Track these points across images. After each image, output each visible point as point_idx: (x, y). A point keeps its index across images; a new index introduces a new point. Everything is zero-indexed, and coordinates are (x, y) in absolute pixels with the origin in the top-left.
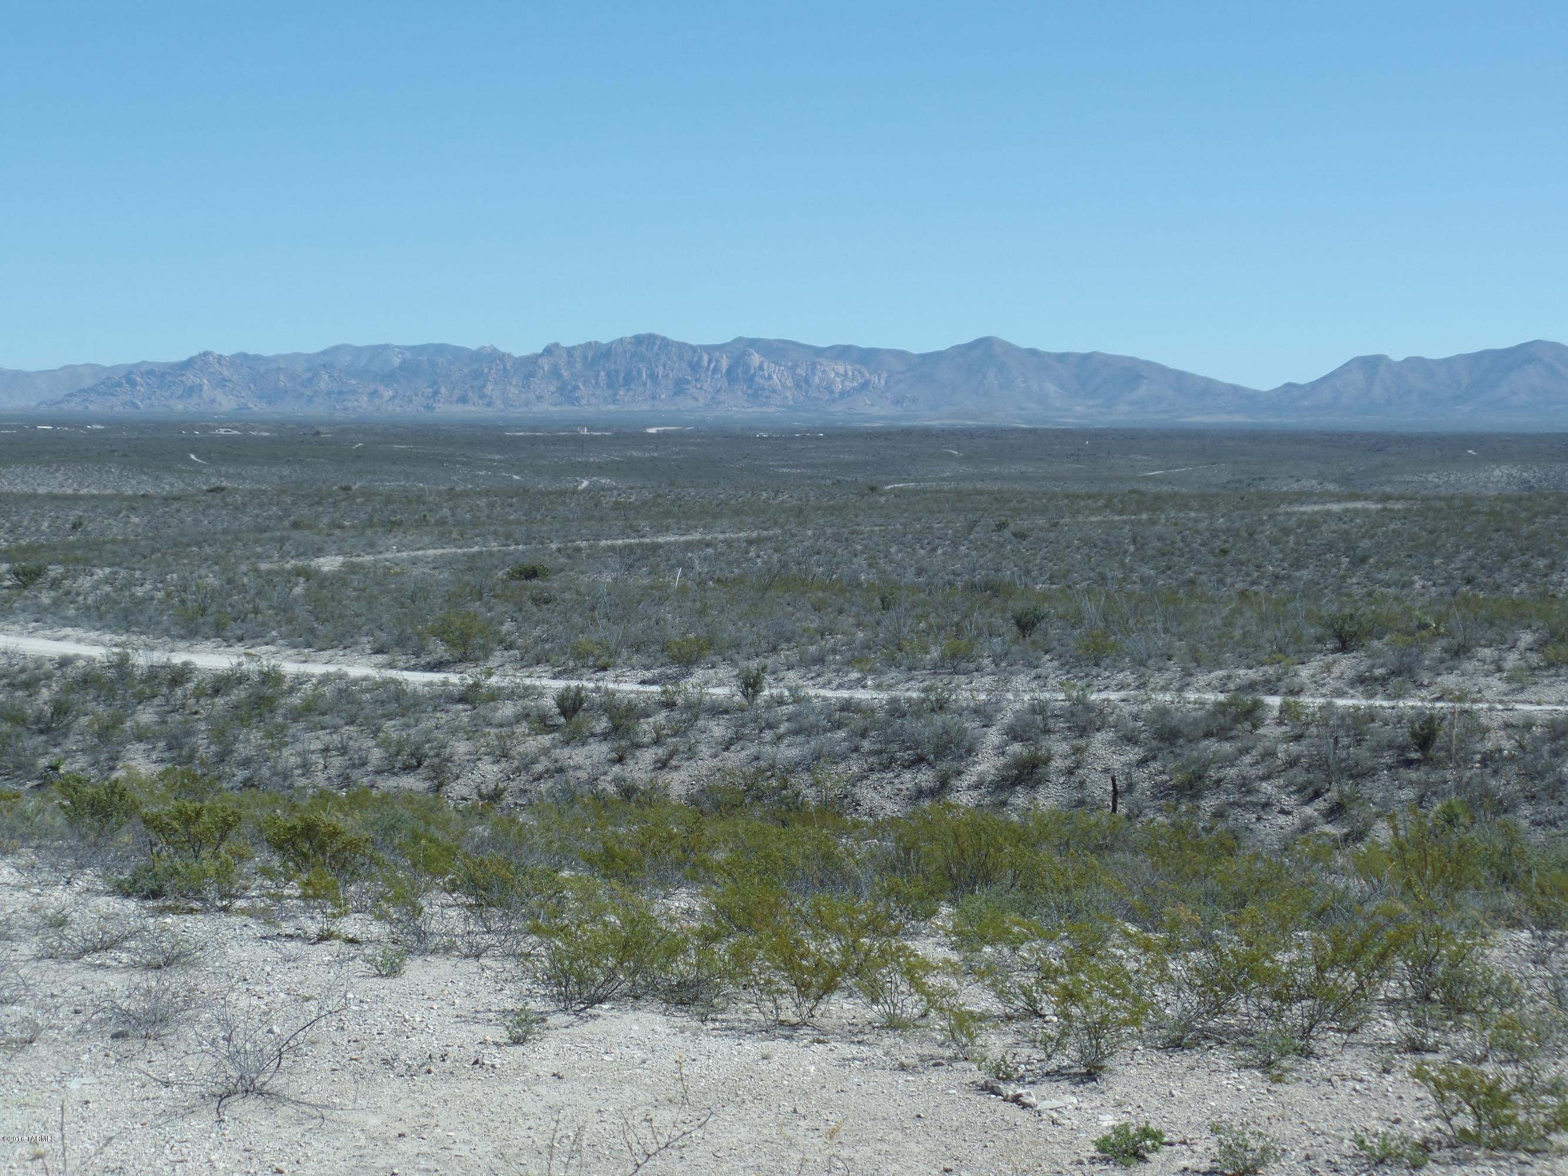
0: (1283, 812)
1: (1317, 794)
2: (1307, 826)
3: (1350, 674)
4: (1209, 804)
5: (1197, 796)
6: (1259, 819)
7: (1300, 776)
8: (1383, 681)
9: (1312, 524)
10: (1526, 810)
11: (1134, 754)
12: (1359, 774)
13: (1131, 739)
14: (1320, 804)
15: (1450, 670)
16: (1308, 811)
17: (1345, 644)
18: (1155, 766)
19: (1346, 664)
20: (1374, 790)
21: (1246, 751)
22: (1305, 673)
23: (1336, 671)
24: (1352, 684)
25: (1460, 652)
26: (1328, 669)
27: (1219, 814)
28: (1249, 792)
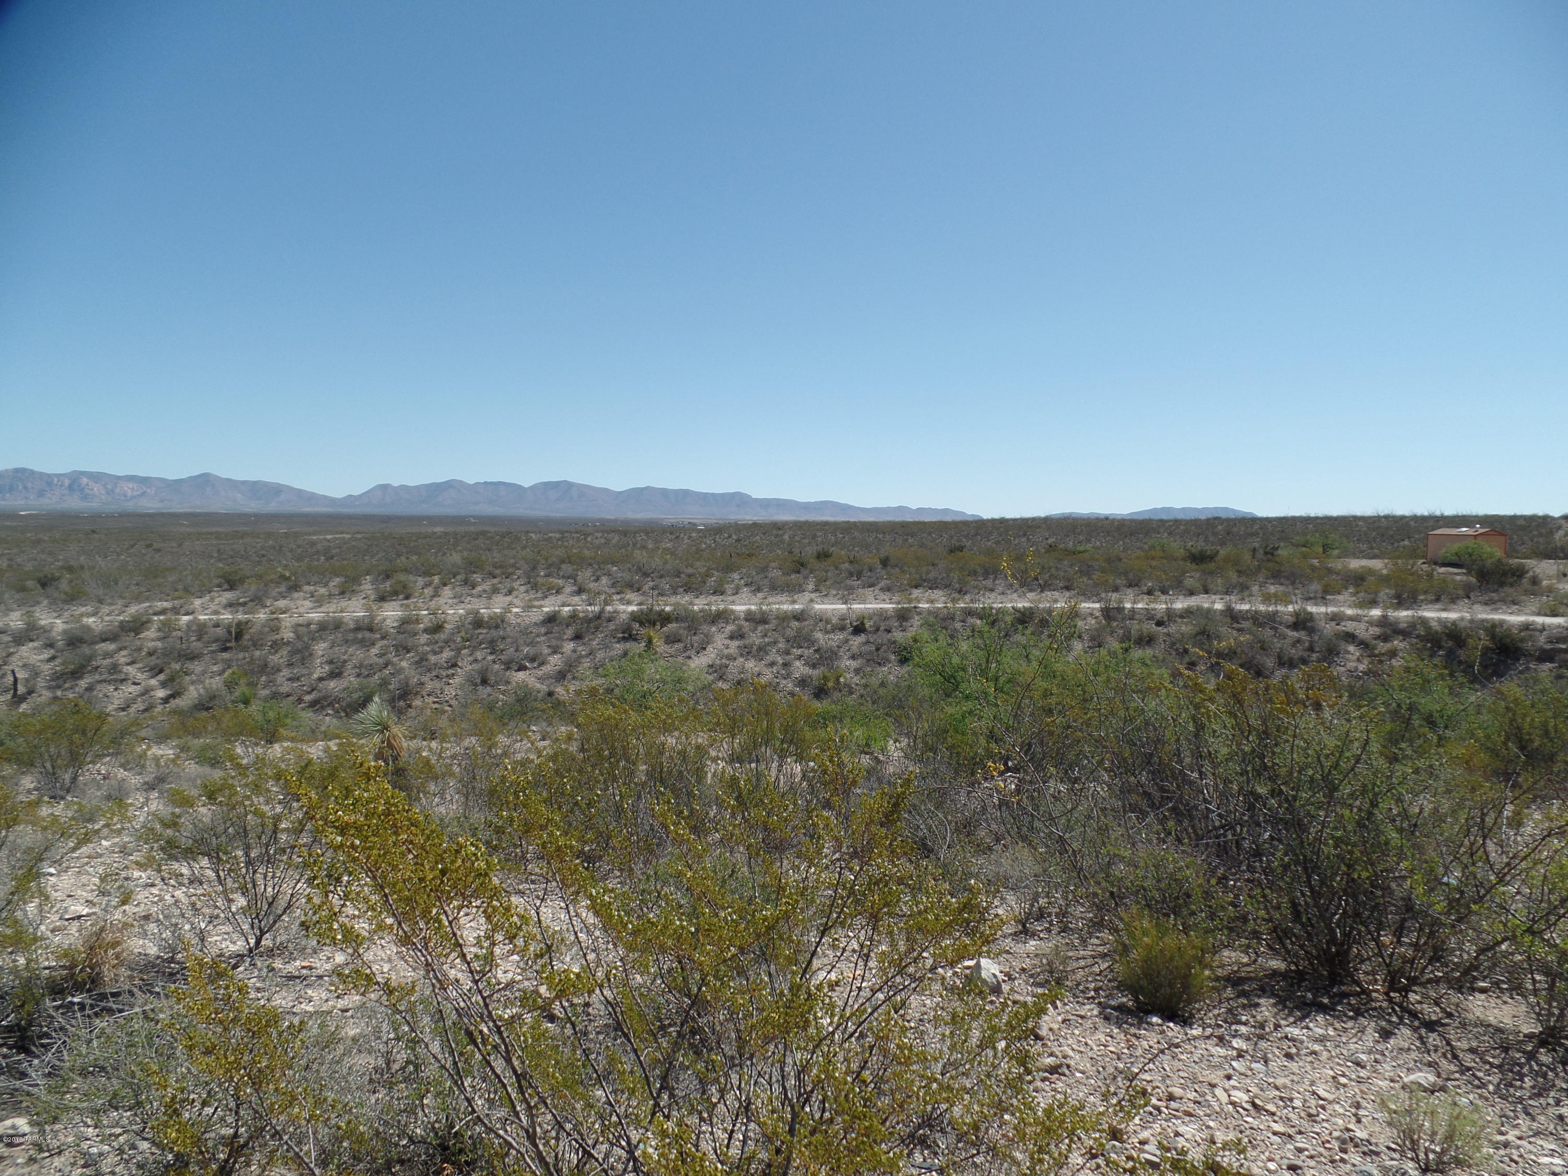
0: (135, 684)
1: (161, 671)
2: (147, 691)
3: (224, 601)
4: (83, 683)
5: (81, 678)
6: (116, 689)
7: (153, 661)
8: (244, 604)
9: (313, 544)
10: (286, 672)
11: (46, 655)
12: (193, 657)
13: (50, 645)
14: (162, 677)
15: (284, 598)
16: (153, 682)
17: (232, 586)
18: (58, 661)
19: (228, 596)
20: (197, 667)
21: (125, 648)
22: (197, 602)
23: (217, 601)
24: (225, 607)
25: (295, 588)
26: (212, 600)
27: (90, 689)
28: (115, 673)
